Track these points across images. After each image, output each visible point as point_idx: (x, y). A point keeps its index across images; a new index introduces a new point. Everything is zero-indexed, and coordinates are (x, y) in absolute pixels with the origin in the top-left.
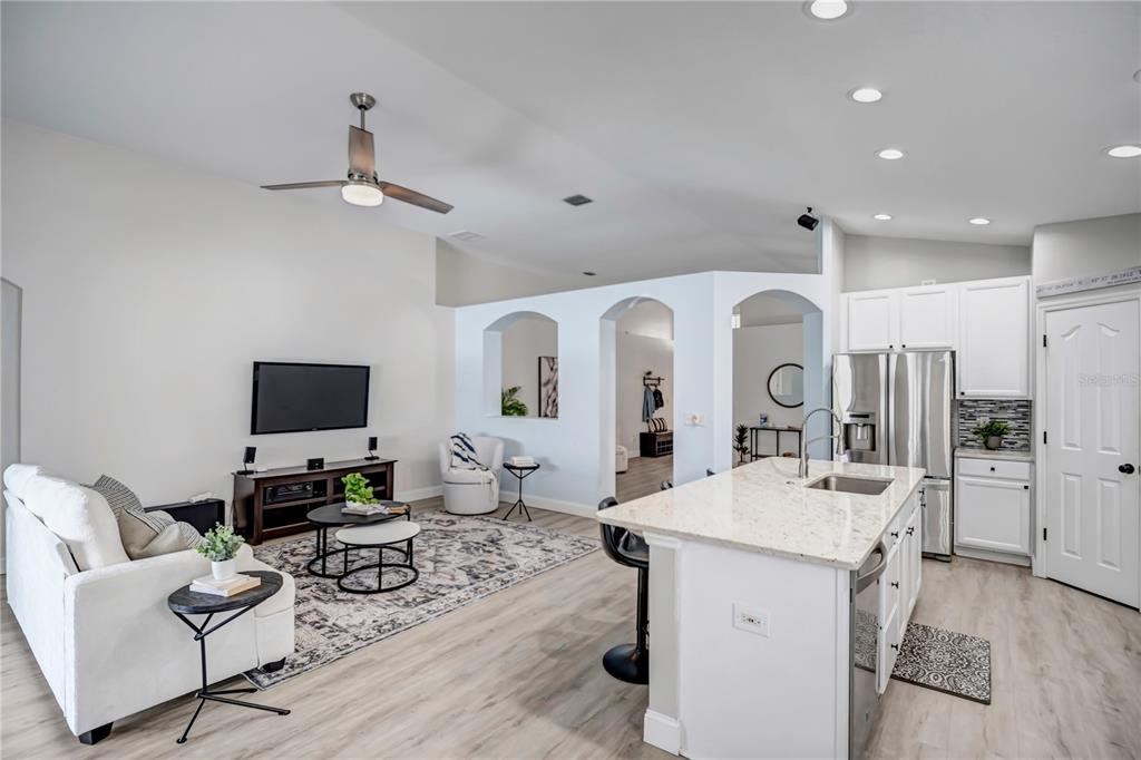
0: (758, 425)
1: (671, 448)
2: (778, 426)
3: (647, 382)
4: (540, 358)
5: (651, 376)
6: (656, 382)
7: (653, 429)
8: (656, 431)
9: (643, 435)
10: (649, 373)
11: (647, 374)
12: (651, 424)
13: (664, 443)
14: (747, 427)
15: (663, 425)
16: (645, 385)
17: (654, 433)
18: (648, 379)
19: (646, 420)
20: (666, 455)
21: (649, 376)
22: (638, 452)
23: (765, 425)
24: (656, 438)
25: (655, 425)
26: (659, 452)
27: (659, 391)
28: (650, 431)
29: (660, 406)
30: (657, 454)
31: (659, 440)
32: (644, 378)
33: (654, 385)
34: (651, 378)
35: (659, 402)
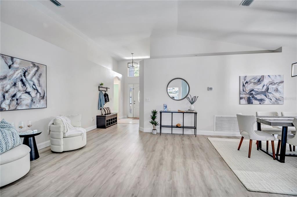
0: (162, 110)
1: (116, 121)
2: (172, 110)
3: (101, 89)
5: (103, 86)
6: (105, 90)
7: (104, 113)
8: (105, 115)
9: (98, 117)
10: (102, 84)
11: (101, 85)
12: (103, 110)
13: (112, 120)
14: (156, 111)
15: (109, 111)
16: (99, 90)
17: (104, 115)
18: (101, 87)
19: (100, 108)
20: (110, 126)
21: (102, 86)
22: (95, 126)
23: (166, 110)
24: (105, 118)
25: (105, 111)
26: (107, 125)
27: (107, 94)
28: (102, 114)
29: (108, 102)
30: (106, 127)
31: (107, 119)
32: (99, 86)
33: (104, 91)
34: (103, 87)
35: (107, 99)
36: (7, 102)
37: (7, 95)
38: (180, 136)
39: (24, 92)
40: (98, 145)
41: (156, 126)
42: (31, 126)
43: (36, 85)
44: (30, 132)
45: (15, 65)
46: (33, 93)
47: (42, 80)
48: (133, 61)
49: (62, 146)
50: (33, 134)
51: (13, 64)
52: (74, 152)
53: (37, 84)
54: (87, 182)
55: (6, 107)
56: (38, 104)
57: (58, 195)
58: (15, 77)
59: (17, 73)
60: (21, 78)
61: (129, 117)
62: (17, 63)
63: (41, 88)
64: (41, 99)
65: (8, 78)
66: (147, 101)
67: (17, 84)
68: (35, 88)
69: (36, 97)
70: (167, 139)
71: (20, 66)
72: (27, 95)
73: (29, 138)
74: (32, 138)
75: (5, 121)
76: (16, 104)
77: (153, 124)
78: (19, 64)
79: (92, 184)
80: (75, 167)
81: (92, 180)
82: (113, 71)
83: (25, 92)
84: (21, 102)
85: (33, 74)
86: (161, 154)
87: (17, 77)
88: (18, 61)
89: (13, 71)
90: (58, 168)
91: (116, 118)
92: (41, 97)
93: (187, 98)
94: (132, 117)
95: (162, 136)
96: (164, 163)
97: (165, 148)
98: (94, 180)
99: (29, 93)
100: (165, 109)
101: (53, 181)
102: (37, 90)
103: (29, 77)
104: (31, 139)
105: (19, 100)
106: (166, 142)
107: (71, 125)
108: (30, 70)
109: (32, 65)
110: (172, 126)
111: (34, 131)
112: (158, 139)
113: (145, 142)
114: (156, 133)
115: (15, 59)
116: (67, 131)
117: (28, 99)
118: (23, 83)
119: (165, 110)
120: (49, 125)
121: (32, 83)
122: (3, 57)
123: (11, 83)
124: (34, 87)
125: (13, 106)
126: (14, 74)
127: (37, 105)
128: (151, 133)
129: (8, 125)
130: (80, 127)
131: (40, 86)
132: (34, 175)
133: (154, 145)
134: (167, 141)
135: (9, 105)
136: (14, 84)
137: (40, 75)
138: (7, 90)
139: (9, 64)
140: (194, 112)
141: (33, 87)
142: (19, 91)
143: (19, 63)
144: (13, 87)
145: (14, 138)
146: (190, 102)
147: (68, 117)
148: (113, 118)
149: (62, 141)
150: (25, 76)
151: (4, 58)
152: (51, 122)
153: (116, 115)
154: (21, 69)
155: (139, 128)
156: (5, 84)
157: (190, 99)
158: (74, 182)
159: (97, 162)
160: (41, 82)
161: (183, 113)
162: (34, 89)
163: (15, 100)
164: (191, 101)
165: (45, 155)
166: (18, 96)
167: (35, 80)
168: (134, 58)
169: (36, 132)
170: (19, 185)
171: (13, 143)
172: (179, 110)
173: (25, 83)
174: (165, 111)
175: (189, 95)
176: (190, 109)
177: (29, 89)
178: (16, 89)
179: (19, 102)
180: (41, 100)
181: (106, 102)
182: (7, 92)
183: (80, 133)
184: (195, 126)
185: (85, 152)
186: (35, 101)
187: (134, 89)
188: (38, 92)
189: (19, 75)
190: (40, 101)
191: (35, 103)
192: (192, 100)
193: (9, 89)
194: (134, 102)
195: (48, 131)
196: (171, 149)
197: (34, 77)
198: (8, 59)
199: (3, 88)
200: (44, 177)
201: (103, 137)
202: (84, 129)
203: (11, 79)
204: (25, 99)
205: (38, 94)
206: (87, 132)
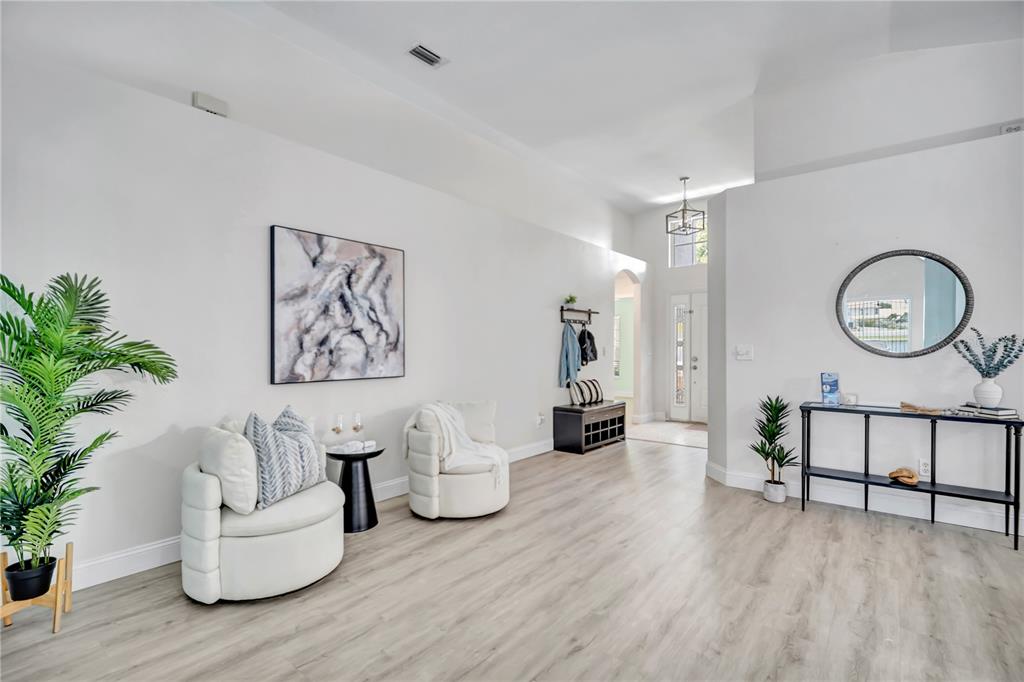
1: (622, 431)
3: (567, 316)
4: (272, 229)
5: (575, 306)
6: (584, 317)
7: (578, 400)
8: (583, 405)
9: (558, 412)
10: (571, 300)
11: (568, 302)
12: (574, 390)
13: (605, 424)
14: (785, 402)
15: (597, 392)
16: (563, 321)
17: (578, 407)
18: (568, 310)
19: (565, 383)
20: (600, 447)
21: (570, 306)
22: (548, 444)
23: (832, 399)
24: (581, 418)
25: (582, 393)
26: (587, 443)
27: (589, 334)
28: (573, 404)
29: (591, 360)
30: (584, 447)
31: (587, 420)
32: (562, 307)
33: (580, 322)
34: (576, 308)
35: (589, 352)
36: (308, 357)
37: (307, 339)
38: (912, 528)
39: (347, 331)
40: (545, 512)
41: (781, 466)
42: (362, 427)
43: (377, 310)
44: (355, 448)
45: (327, 257)
46: (370, 333)
47: (394, 292)
48: (685, 208)
49: (436, 501)
50: (362, 452)
51: (321, 253)
52: (470, 525)
53: (379, 308)
54: (477, 652)
55: (305, 371)
56: (382, 365)
57: (384, 675)
58: (327, 290)
59: (331, 277)
60: (340, 290)
61: (674, 416)
62: (330, 251)
63: (391, 319)
64: (391, 350)
65: (310, 293)
66: (739, 358)
67: (331, 307)
68: (375, 319)
69: (377, 343)
70: (837, 537)
71: (338, 258)
72: (354, 338)
73: (354, 465)
74: (360, 465)
75: (293, 411)
76: (328, 363)
77: (766, 459)
78: (335, 253)
79: (492, 666)
80: (458, 582)
81: (494, 649)
82: (612, 252)
83: (350, 329)
84: (339, 357)
85: (371, 279)
86: (800, 605)
87: (331, 290)
88: (332, 244)
89: (321, 272)
90: (412, 574)
91: (622, 420)
92: (391, 344)
93: (956, 346)
94: (686, 418)
95: (811, 516)
96: (809, 656)
97: (821, 577)
98: (500, 651)
99: (357, 333)
100: (830, 396)
101: (386, 616)
102: (380, 324)
103: (358, 288)
104: (357, 467)
105: (334, 354)
106: (833, 547)
107: (465, 434)
108: (364, 267)
109: (366, 253)
110: (867, 474)
111: (367, 444)
112: (789, 523)
113: (728, 533)
114: (781, 499)
115: (325, 240)
116: (450, 453)
117: (356, 352)
118: (346, 306)
119: (826, 401)
120: (406, 430)
121: (366, 304)
122: (299, 237)
123: (316, 308)
124: (372, 314)
125: (321, 370)
126: (324, 280)
127: (381, 368)
128: (760, 496)
129: (296, 423)
130: (492, 442)
131: (387, 312)
132: (347, 581)
133: (769, 554)
134: (837, 545)
135: (312, 367)
136: (323, 308)
137: (387, 281)
138: (308, 326)
139: (313, 255)
140: (1002, 415)
141: (370, 318)
142: (336, 327)
143: (335, 249)
144: (322, 317)
145: (303, 461)
146: (978, 366)
147: (459, 407)
148: (608, 417)
149: (436, 484)
150: (349, 284)
151: (302, 240)
152: (411, 422)
153: (622, 407)
154: (340, 268)
155: (708, 468)
156: (303, 310)
157: (978, 350)
158: (439, 641)
159: (527, 578)
160: (389, 301)
161: (934, 420)
162: (373, 321)
163: (327, 354)
164: (983, 362)
165: (391, 521)
166: (332, 343)
167: (374, 295)
168: (691, 194)
169: (371, 446)
170: (308, 602)
171: (300, 474)
172: (908, 401)
173: (351, 305)
174: (827, 405)
175: (967, 329)
176: (973, 401)
177: (361, 323)
178: (329, 323)
179: (334, 359)
180: (391, 354)
181: (587, 361)
182: (307, 331)
183: (487, 462)
184: (1008, 492)
185: (499, 531)
186: (374, 356)
187: (690, 312)
188: (382, 329)
189: (335, 284)
190: (387, 357)
191: (375, 362)
192: (990, 357)
193: (313, 324)
194: (693, 364)
195: (404, 446)
196: (856, 587)
197: (373, 286)
198: (309, 241)
199: (300, 320)
200: (367, 593)
201: (567, 487)
202: (501, 450)
203: (318, 296)
204: (350, 350)
205: (383, 336)
206: (511, 465)
